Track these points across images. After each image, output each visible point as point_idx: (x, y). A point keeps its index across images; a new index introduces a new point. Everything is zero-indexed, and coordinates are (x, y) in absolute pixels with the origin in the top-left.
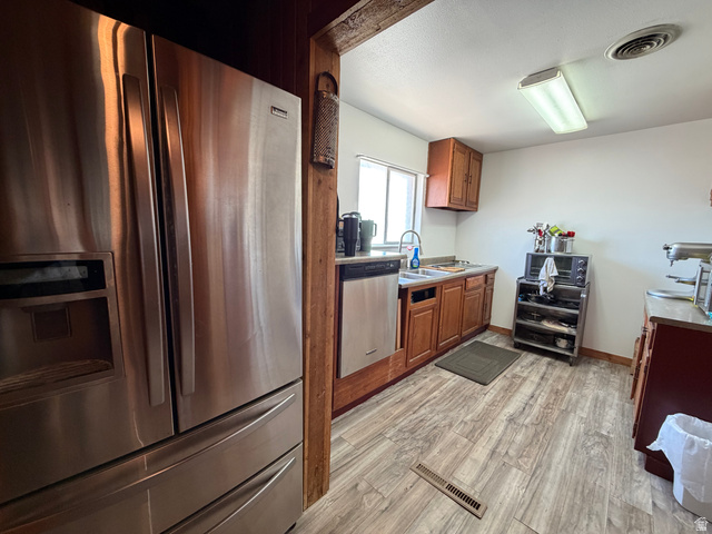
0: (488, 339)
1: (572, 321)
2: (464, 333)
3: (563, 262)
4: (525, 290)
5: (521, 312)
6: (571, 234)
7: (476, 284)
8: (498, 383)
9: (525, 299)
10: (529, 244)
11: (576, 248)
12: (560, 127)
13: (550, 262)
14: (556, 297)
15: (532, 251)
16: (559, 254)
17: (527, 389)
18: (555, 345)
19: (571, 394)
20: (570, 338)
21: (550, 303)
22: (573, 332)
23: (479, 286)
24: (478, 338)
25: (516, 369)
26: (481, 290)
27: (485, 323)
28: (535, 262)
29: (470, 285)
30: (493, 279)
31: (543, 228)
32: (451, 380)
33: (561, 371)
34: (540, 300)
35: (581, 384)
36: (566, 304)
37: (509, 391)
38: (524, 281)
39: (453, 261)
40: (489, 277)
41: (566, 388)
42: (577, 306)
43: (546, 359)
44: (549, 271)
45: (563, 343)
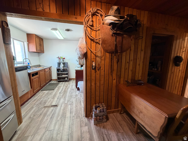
0: (52, 82)
1: (67, 74)
2: (47, 82)
3: (64, 64)
4: (58, 70)
5: (58, 75)
6: (64, 58)
7: (47, 70)
8: (56, 89)
9: (59, 72)
10: (57, 61)
11: (65, 61)
13: (62, 64)
14: (64, 70)
15: (58, 62)
16: (63, 62)
17: (62, 88)
18: (65, 79)
19: (69, 86)
20: (67, 77)
21: (63, 72)
22: (67, 76)
23: (48, 71)
24: (50, 83)
25: (59, 85)
26: (49, 72)
27: (51, 79)
28: (59, 64)
29: (46, 71)
30: (51, 69)
31: (59, 57)
32: (46, 92)
33: (67, 83)
34: (61, 71)
35: (70, 84)
36: (66, 71)
37: (58, 89)
38: (58, 68)
39: (40, 66)
40: (50, 69)
43: (64, 82)
44: (62, 65)
45: (66, 78)
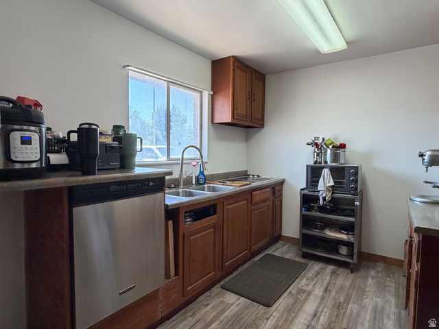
0: (279, 250)
1: (349, 228)
2: (254, 248)
3: (338, 172)
4: (308, 200)
5: (306, 222)
6: (343, 146)
7: (263, 197)
8: (283, 302)
9: (309, 210)
10: (308, 157)
12: (325, 48)
13: (326, 172)
14: (335, 206)
15: (312, 163)
16: (334, 164)
17: (310, 307)
18: (338, 253)
19: (352, 307)
20: (349, 245)
21: (331, 212)
22: (352, 239)
23: (264, 201)
24: (270, 251)
25: (302, 283)
26: (269, 203)
27: (276, 234)
28: (314, 173)
29: (256, 199)
30: (281, 191)
31: (320, 141)
33: (345, 279)
34: (322, 209)
35: (361, 293)
36: (344, 213)
37: (292, 312)
38: (306, 192)
39: (244, 176)
40: (277, 188)
41: (347, 300)
42: (352, 213)
44: (326, 181)
45: (344, 250)
